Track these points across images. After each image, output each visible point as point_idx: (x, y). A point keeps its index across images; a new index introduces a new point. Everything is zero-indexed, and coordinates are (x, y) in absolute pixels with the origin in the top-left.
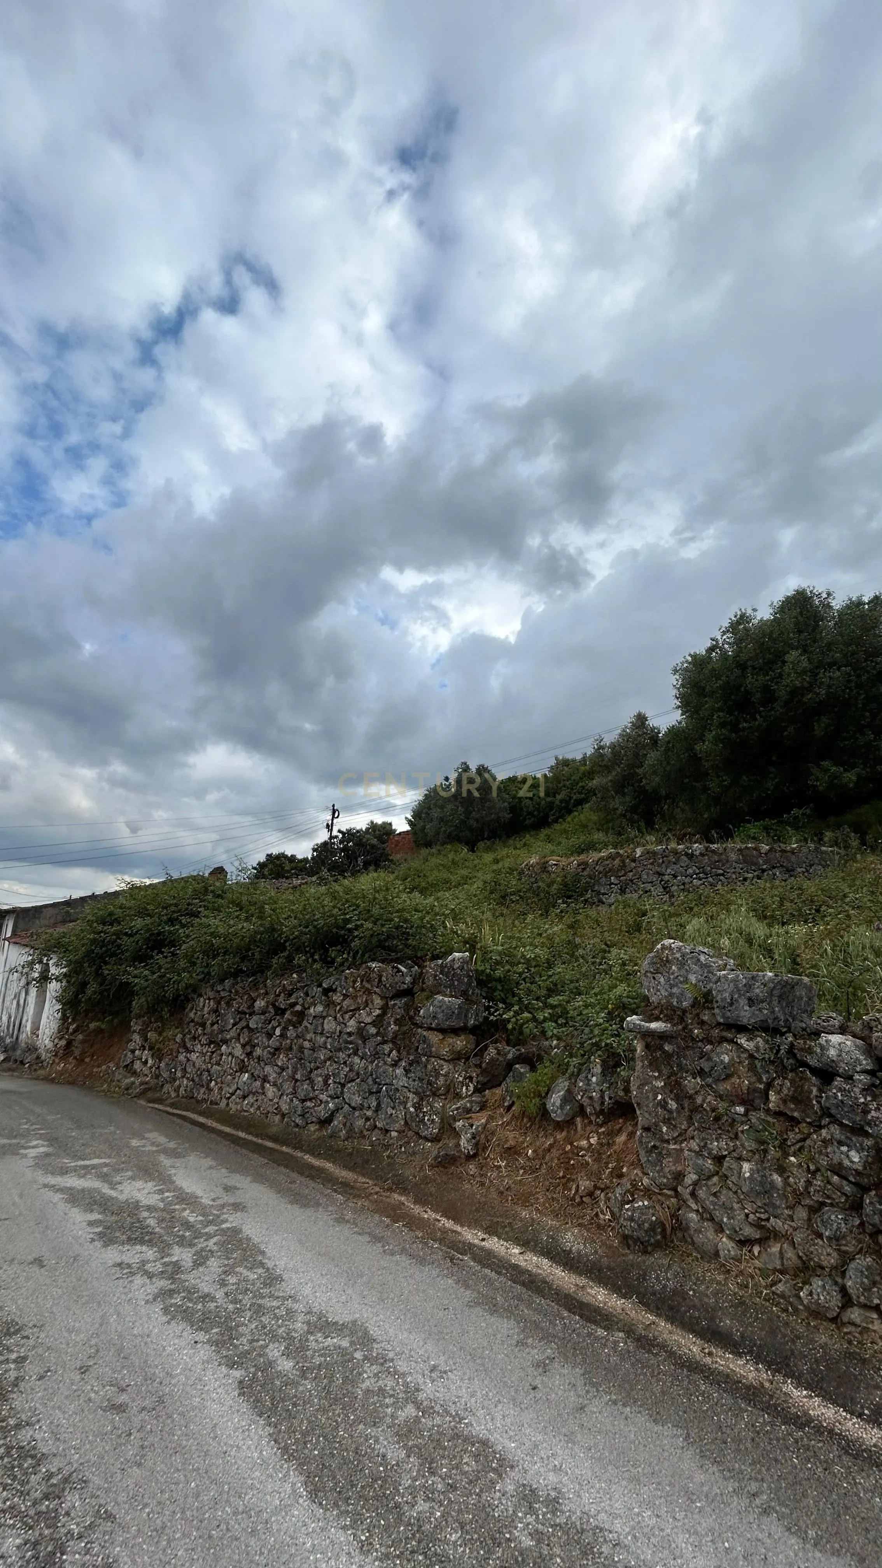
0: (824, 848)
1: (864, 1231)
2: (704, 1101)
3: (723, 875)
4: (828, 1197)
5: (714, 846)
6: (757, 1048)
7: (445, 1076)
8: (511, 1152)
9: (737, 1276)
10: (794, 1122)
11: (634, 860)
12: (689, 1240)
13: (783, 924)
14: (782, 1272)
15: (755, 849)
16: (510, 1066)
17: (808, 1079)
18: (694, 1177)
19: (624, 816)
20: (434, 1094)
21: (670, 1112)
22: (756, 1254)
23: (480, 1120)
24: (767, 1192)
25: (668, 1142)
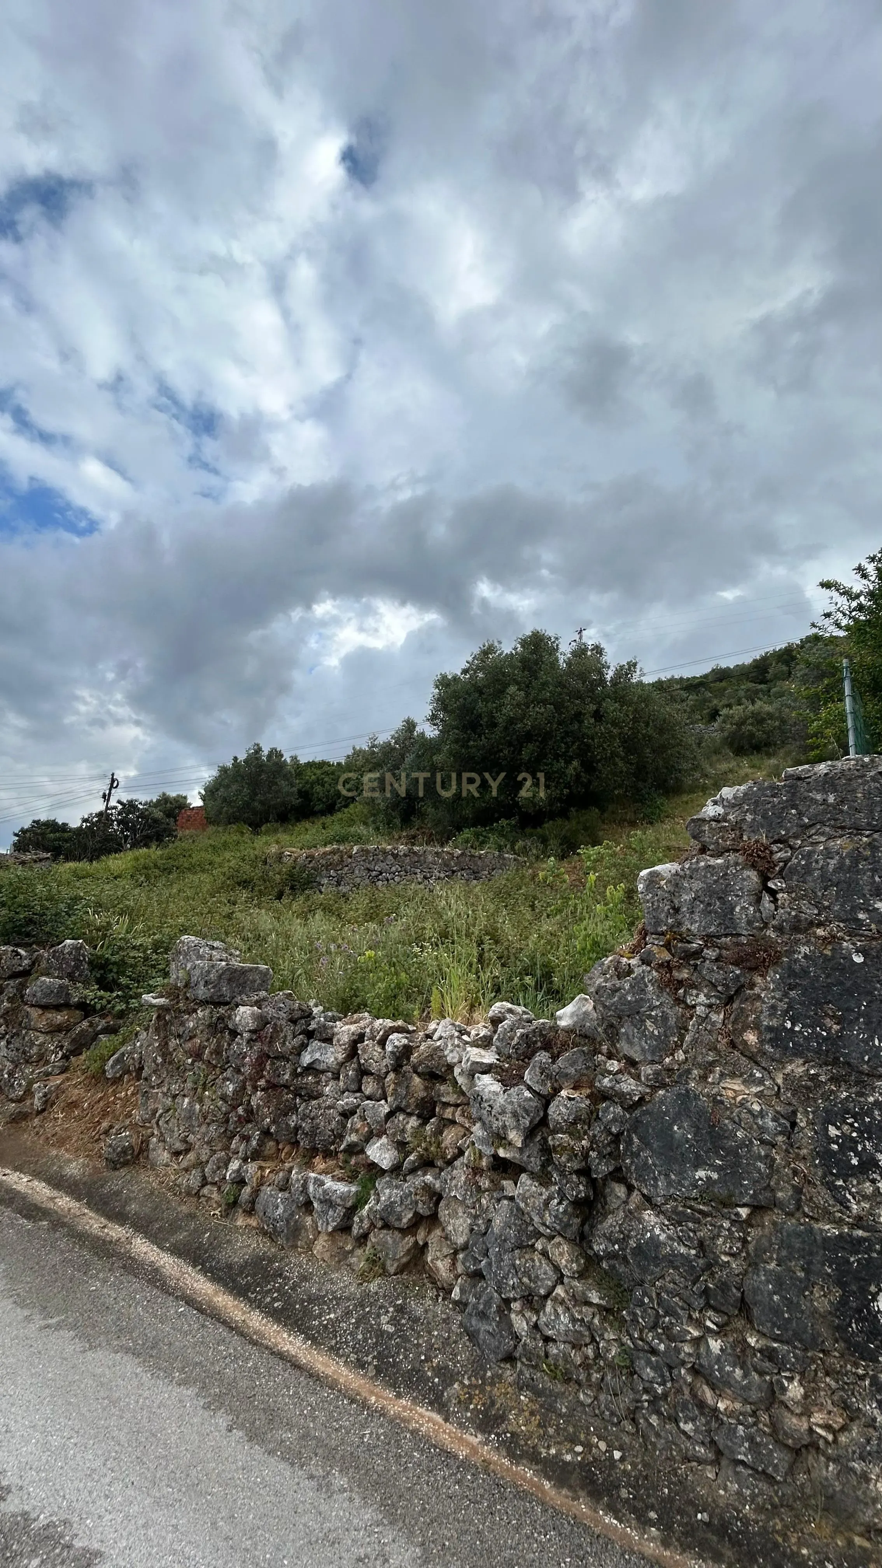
0: (504, 855)
1: (225, 1135)
3: (418, 873)
4: (215, 1116)
5: (416, 848)
7: (39, 1045)
8: (72, 1106)
11: (350, 857)
12: (149, 1157)
15: (450, 853)
16: (96, 1036)
18: (161, 1111)
20: (27, 1062)
21: (158, 1065)
22: (180, 1161)
23: (56, 1081)
24: (191, 1117)
25: (154, 1087)
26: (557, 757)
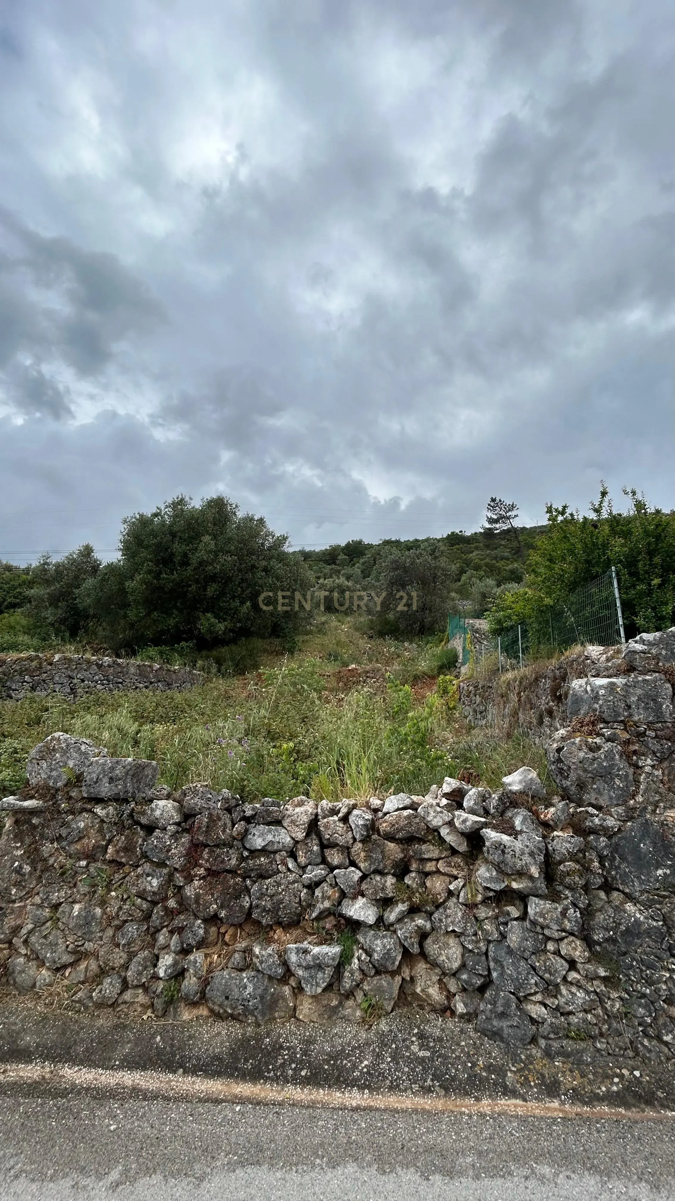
0: (195, 672)
1: (148, 933)
2: (55, 861)
3: (121, 683)
4: (131, 915)
5: (120, 661)
6: (108, 814)
9: (46, 998)
10: (121, 865)
11: (51, 664)
12: (12, 982)
13: (152, 722)
14: (83, 983)
15: (150, 666)
17: (137, 833)
18: (30, 926)
19: (53, 625)
21: (23, 875)
22: (67, 974)
24: (88, 924)
25: (14, 902)
26: (233, 598)
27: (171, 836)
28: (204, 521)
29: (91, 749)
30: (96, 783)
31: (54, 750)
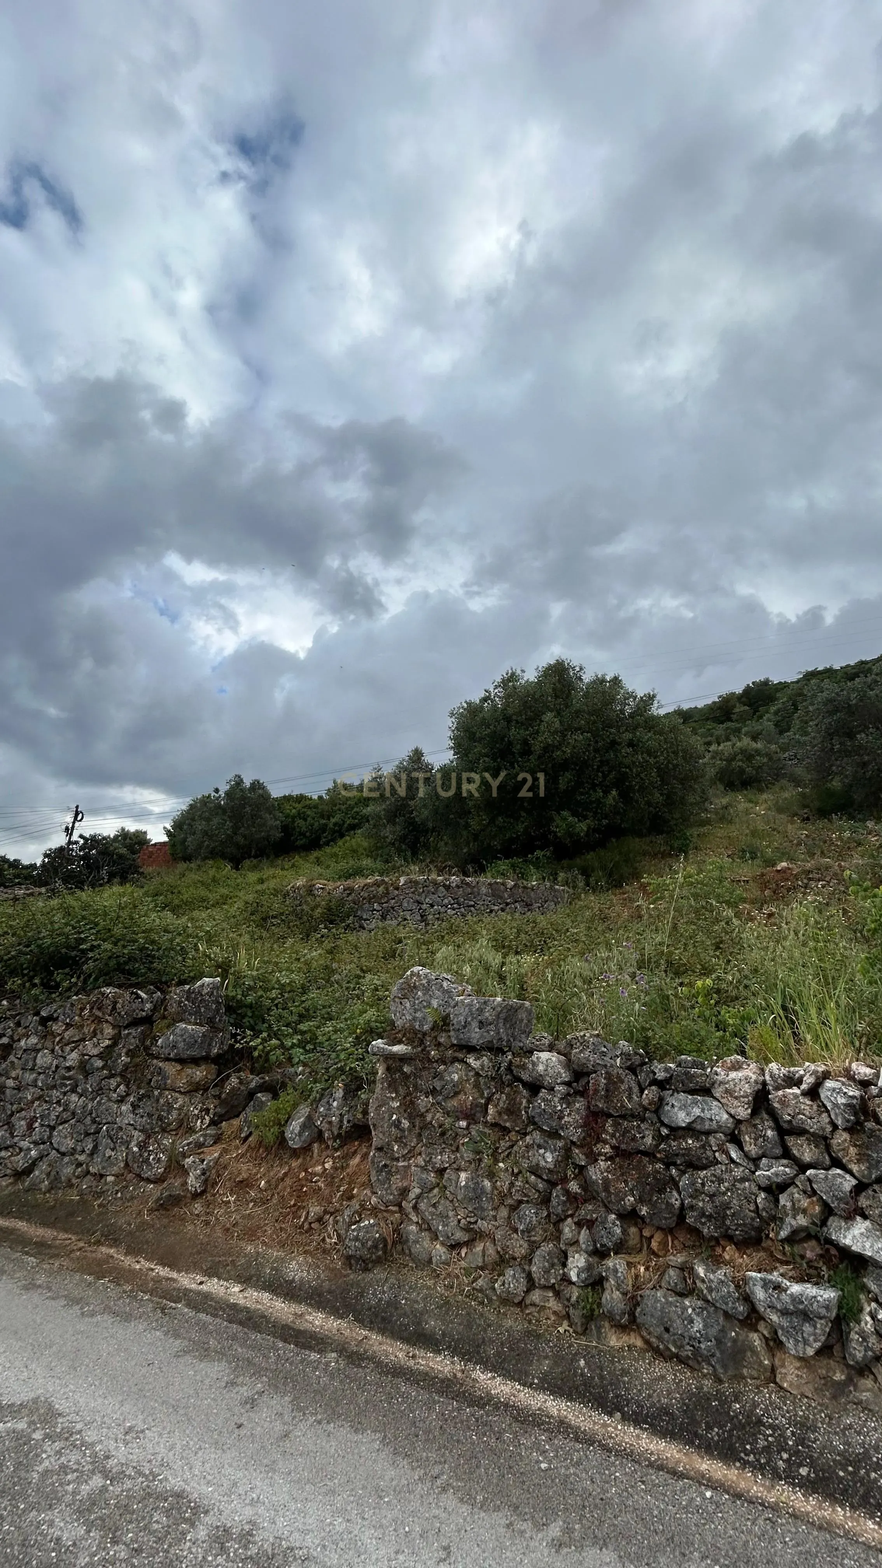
0: (557, 887)
1: (550, 1221)
2: (433, 1118)
3: (473, 906)
4: (526, 1195)
5: (469, 880)
6: (482, 1066)
7: (178, 1109)
8: (243, 1185)
9: (445, 1278)
10: (505, 1131)
11: (397, 889)
12: (407, 1251)
13: (517, 953)
14: (482, 1268)
15: (503, 884)
16: (251, 1095)
17: (521, 1092)
18: (417, 1191)
19: (393, 844)
20: (164, 1130)
21: (403, 1130)
22: (463, 1255)
23: (213, 1154)
24: (478, 1198)
25: (397, 1160)
26: (594, 787)
27: (561, 1099)
28: (543, 695)
29: (453, 986)
30: (465, 1027)
31: (415, 987)
